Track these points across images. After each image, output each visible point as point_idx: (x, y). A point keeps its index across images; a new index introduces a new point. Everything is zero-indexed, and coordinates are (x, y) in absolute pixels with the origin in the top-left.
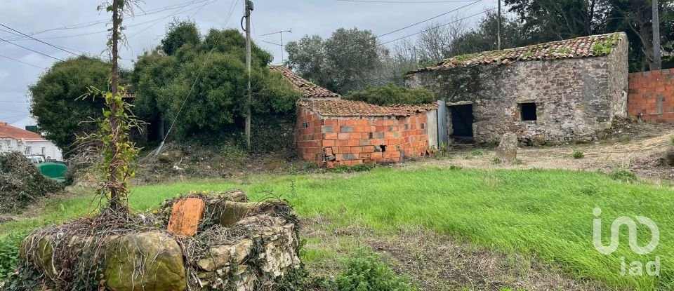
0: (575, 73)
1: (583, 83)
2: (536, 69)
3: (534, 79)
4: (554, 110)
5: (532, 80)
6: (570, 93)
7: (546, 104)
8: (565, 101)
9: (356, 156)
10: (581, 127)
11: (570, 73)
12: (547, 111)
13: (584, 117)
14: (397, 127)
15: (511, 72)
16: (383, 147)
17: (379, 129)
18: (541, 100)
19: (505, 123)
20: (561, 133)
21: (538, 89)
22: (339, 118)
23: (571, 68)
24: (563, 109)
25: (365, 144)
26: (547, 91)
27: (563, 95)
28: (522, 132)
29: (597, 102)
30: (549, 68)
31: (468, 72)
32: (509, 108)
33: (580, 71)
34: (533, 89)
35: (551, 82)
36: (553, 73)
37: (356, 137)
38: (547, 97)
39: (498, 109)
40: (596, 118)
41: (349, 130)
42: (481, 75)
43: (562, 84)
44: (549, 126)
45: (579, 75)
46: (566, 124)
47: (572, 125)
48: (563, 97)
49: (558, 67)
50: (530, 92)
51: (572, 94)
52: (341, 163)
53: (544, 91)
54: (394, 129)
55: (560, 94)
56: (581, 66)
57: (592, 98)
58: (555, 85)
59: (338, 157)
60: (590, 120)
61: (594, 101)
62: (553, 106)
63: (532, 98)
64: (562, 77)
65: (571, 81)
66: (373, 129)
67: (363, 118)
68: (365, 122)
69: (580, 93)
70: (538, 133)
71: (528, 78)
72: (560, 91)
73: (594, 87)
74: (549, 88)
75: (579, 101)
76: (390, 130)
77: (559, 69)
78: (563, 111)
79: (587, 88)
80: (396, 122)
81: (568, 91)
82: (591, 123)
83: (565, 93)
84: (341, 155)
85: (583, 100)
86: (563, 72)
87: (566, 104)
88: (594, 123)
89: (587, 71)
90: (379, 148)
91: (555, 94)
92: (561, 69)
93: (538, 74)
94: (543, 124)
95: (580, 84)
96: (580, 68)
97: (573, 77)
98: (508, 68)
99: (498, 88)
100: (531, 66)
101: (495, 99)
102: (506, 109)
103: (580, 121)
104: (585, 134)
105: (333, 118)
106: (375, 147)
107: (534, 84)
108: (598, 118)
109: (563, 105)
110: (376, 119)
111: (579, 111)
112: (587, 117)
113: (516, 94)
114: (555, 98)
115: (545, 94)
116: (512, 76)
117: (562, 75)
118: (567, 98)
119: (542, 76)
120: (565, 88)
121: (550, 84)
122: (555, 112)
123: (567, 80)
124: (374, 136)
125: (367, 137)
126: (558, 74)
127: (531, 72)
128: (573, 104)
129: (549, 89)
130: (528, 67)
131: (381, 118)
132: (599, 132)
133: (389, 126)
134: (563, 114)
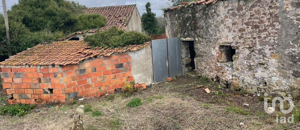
0: (271, 14)
1: (280, 27)
2: (232, 10)
3: (230, 20)
4: (248, 55)
5: (229, 22)
6: (265, 38)
7: (240, 48)
8: (259, 47)
9: (29, 96)
10: (275, 79)
11: (265, 14)
12: (241, 55)
13: (278, 68)
14: (62, 73)
15: (215, 12)
16: (51, 90)
17: (45, 75)
18: (237, 43)
19: (212, 62)
20: (254, 82)
21: (234, 31)
22: (12, 67)
23: (267, 8)
24: (257, 56)
25: (35, 87)
26: (242, 34)
27: (257, 39)
28: (223, 73)
29: (294, 52)
30: (244, 8)
31: (190, 11)
32: (214, 48)
33: (277, 12)
34: (230, 31)
35: (246, 24)
36: (248, 14)
37: (27, 82)
38: (242, 41)
39: (207, 48)
40: (291, 72)
41: (21, 76)
42: (197, 14)
43: (256, 27)
44: (243, 72)
45: (276, 16)
46: (260, 73)
47: (265, 75)
48: (257, 42)
49: (253, 6)
50: (228, 34)
51: (267, 40)
52: (18, 101)
53: (240, 34)
54: (59, 75)
55: (255, 38)
56: (278, 5)
57: (288, 46)
58: (250, 27)
59: (15, 96)
60: (286, 73)
61: (291, 50)
62: (247, 52)
63: (229, 41)
64: (257, 18)
65: (267, 23)
66: (41, 75)
67: (31, 66)
68: (34, 70)
69: (276, 38)
70: (234, 78)
71: (226, 19)
72: (255, 35)
73: (292, 32)
74: (244, 30)
75: (273, 49)
76: (55, 76)
77: (254, 9)
78: (256, 59)
79: (284, 33)
80: (60, 70)
81: (263, 35)
82: (285, 76)
83: (260, 37)
84: (17, 95)
85: (277, 48)
86: (258, 12)
87: (260, 50)
88: (289, 77)
89: (285, 12)
90: (48, 91)
91: (249, 38)
92: (256, 8)
93: (234, 15)
94: (238, 69)
95: (277, 27)
96: (277, 8)
97: (270, 18)
98: (213, 9)
99: (207, 28)
100: (228, 6)
101: (206, 39)
102: (212, 49)
103: (274, 71)
104: (278, 88)
105: (7, 67)
106: (44, 90)
107: (231, 26)
108: (294, 71)
109: (257, 52)
110: (42, 67)
111: (273, 61)
112: (281, 69)
113: (218, 35)
114: (249, 42)
115: (240, 38)
116: (216, 17)
117: (257, 16)
118: (263, 43)
119: (237, 17)
120: (260, 31)
121: (245, 26)
122: (249, 57)
123: (262, 22)
124: (42, 81)
125: (37, 82)
126: (253, 15)
127: (228, 13)
128: (267, 51)
129: (244, 32)
130: (226, 7)
131: (46, 67)
132: (294, 89)
133: (54, 73)
134: (256, 61)
